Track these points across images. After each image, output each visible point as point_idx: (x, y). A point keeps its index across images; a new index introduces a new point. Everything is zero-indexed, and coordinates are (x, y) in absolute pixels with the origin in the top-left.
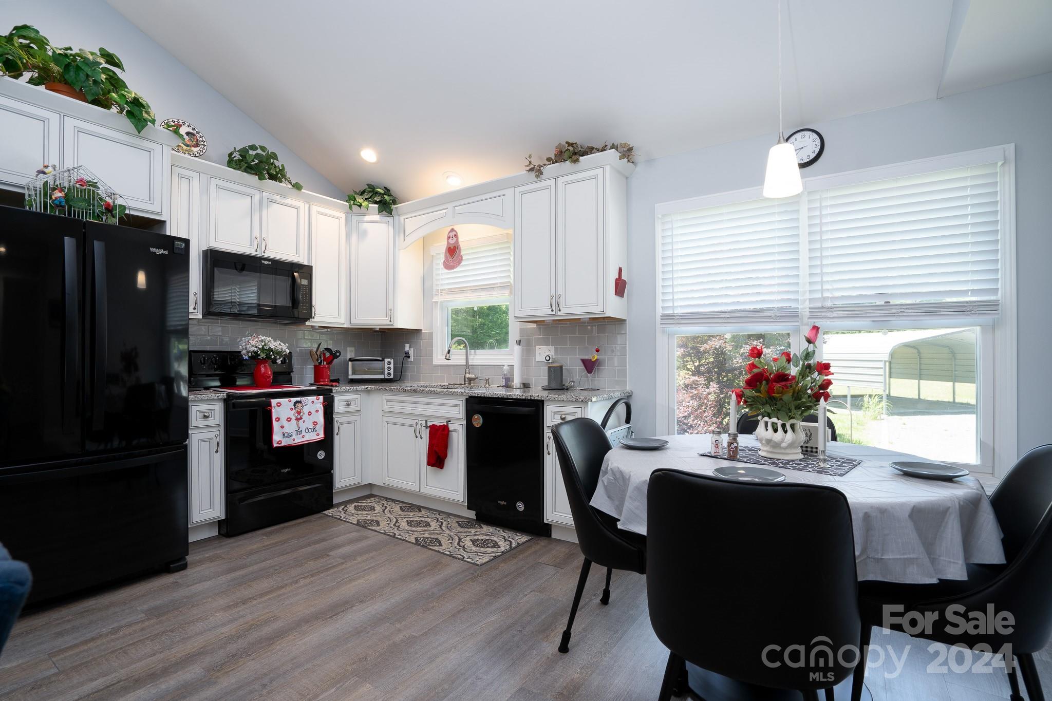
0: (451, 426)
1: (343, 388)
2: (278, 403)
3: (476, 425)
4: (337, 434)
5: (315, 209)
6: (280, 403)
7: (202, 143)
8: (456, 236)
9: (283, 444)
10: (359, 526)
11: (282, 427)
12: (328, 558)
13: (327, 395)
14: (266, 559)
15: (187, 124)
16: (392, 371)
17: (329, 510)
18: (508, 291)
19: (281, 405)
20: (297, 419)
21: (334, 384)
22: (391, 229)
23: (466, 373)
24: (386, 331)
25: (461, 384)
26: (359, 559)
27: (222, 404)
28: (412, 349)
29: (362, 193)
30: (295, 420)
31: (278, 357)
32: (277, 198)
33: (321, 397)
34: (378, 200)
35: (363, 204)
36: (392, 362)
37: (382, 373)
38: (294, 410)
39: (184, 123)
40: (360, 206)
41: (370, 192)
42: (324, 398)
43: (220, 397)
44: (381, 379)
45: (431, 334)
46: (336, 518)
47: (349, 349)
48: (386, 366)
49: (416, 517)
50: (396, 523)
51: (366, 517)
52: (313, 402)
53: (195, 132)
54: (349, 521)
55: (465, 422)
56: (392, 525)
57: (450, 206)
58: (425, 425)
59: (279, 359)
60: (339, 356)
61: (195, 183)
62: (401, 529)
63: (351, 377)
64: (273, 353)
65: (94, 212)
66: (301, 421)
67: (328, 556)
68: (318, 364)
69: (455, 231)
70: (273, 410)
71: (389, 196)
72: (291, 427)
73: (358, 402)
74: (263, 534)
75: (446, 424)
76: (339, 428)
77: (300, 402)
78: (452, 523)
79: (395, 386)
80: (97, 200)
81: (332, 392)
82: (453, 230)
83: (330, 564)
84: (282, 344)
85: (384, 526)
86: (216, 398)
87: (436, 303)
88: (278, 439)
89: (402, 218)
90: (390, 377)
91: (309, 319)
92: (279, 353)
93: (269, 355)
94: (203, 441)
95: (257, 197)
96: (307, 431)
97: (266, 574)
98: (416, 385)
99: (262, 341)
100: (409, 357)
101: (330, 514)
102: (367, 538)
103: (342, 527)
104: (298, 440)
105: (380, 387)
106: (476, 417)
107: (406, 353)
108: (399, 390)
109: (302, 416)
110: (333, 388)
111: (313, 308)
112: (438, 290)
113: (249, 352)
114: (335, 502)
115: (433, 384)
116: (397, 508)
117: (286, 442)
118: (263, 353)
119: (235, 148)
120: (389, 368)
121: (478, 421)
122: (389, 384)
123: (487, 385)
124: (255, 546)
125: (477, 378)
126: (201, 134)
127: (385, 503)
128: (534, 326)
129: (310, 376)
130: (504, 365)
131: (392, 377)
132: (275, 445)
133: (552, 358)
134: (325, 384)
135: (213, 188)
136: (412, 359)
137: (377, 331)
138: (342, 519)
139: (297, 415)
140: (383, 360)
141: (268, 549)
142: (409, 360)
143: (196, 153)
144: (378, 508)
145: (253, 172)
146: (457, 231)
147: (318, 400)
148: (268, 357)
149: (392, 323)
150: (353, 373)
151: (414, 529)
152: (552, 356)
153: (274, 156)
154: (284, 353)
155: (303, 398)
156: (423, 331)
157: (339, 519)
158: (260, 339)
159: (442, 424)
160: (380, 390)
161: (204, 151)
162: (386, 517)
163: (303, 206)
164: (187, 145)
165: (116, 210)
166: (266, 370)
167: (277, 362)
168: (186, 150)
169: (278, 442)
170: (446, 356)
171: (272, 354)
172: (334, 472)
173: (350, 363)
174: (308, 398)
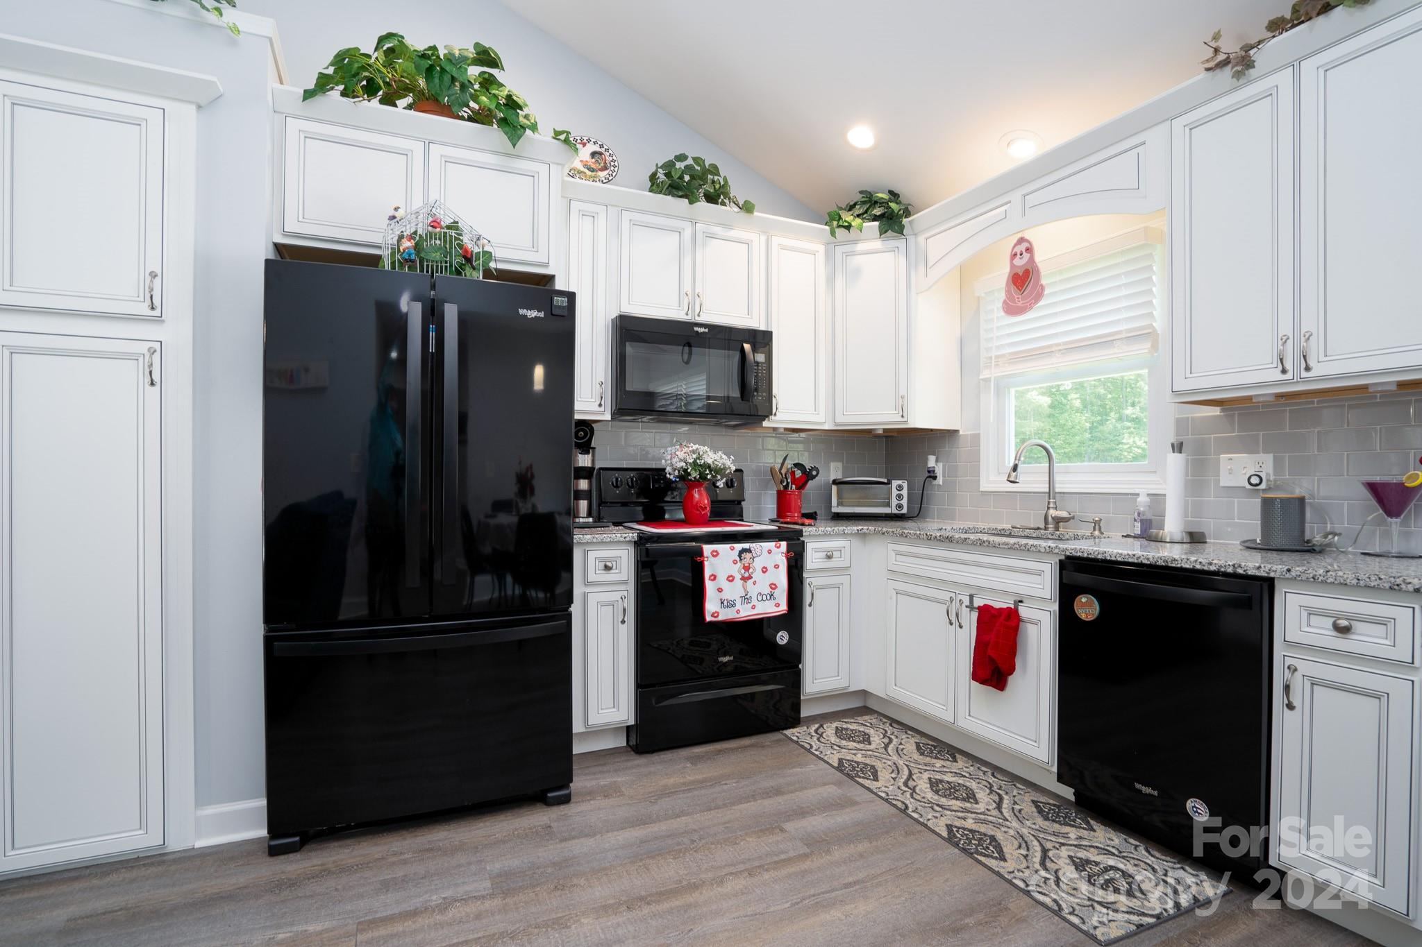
0: (1023, 611)
1: (820, 529)
2: (713, 551)
3: (1083, 617)
4: (810, 605)
5: (776, 241)
6: (716, 551)
7: (612, 164)
8: (1029, 250)
9: (721, 618)
10: (842, 772)
11: (720, 590)
12: (779, 837)
13: (793, 540)
14: (682, 813)
15: (593, 140)
16: (904, 502)
17: (793, 727)
18: (1148, 345)
19: (718, 554)
20: (744, 579)
21: (807, 521)
22: (902, 260)
23: (1048, 508)
24: (895, 434)
25: (1039, 529)
26: (838, 854)
27: (632, 549)
28: (941, 465)
29: (851, 208)
30: (741, 579)
31: (719, 477)
32: (718, 230)
33: (784, 544)
34: (878, 214)
35: (853, 224)
36: (905, 485)
37: (888, 505)
38: (739, 564)
39: (589, 141)
40: (848, 227)
41: (864, 203)
42: (788, 545)
43: (627, 539)
44: (886, 514)
45: (976, 438)
46: (803, 747)
47: (833, 465)
48: (895, 492)
49: (951, 771)
50: (908, 779)
51: (855, 754)
52: (770, 552)
53: (602, 150)
54: (826, 758)
55: (1056, 607)
56: (901, 783)
57: (1016, 196)
58: (968, 604)
59: (722, 479)
60: (817, 475)
61: (601, 220)
62: (918, 797)
63: (835, 509)
64: (711, 471)
65: (451, 266)
66: (750, 582)
67: (782, 830)
68: (782, 489)
69: (1028, 241)
70: (706, 563)
71: (897, 203)
72: (733, 591)
73: (846, 553)
74: (689, 759)
75: (1012, 606)
76: (812, 594)
77: (749, 551)
78: (1023, 801)
79: (910, 527)
80: (455, 247)
81: (802, 536)
82: (1021, 240)
83: (783, 852)
84: (724, 456)
85: (885, 782)
86: (622, 539)
87: (987, 380)
88: (713, 609)
89: (921, 239)
90: (901, 512)
91: (767, 416)
92: (719, 471)
93: (702, 476)
94: (603, 604)
95: (687, 233)
96: (760, 598)
97: (676, 848)
98: (949, 528)
99: (694, 452)
100: (935, 478)
101: (795, 738)
102: (853, 803)
103: (812, 769)
104: (745, 612)
105: (884, 530)
106: (1084, 600)
107: (929, 472)
108: (919, 537)
109: (752, 573)
110: (805, 529)
111: (774, 399)
112: (991, 358)
113: (676, 469)
114: (805, 713)
115: (981, 526)
116: (910, 745)
117: (725, 615)
118: (696, 470)
119: (657, 165)
120: (900, 497)
121: (1088, 608)
122: (899, 524)
123: (1097, 533)
124: (671, 781)
125: (1073, 518)
126: (610, 152)
127: (889, 730)
128: (1215, 411)
129: (770, 507)
130: (1138, 495)
131: (905, 511)
132: (709, 618)
133: (1268, 480)
134: (794, 521)
135: (625, 225)
136: (940, 480)
137: (878, 436)
138: (813, 750)
139: (743, 571)
140: (889, 483)
141: (689, 790)
142: (935, 482)
143: (603, 179)
144: (877, 740)
145: (681, 193)
146: (1031, 240)
147: (779, 547)
148: (703, 477)
149: (905, 419)
150: (839, 504)
151: (944, 801)
152: (1268, 474)
153: (714, 170)
154: (728, 471)
155: (754, 545)
156: (961, 433)
157: (809, 751)
158: (691, 449)
159: (1005, 606)
160: (883, 534)
161: (614, 174)
162: (889, 763)
163: (758, 240)
164: (592, 170)
165: (479, 259)
166: (700, 497)
167: (718, 484)
168: (591, 177)
169: (713, 613)
170: (1009, 476)
171: (707, 472)
172: (803, 667)
173: (834, 488)
174: (761, 544)
